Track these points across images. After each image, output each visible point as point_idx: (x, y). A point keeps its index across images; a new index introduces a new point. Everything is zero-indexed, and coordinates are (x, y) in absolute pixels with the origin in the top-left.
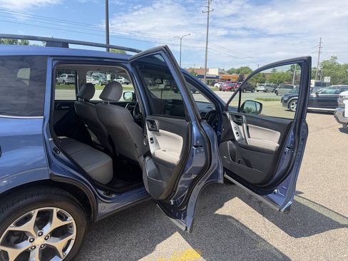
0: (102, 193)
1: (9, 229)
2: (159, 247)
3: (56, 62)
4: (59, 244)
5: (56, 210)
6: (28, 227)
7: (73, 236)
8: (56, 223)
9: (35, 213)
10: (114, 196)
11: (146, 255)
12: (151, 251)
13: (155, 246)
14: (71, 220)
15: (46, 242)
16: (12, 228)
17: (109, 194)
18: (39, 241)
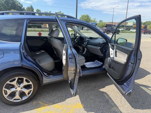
0: (46, 74)
1: (7, 83)
2: (68, 100)
3: (29, 21)
4: (26, 91)
5: (25, 79)
6: (14, 83)
7: (32, 89)
8: (25, 83)
9: (17, 78)
10: (51, 76)
11: (61, 102)
12: (63, 101)
13: (66, 99)
14: (31, 83)
15: (21, 90)
16: (8, 82)
17: (49, 75)
18: (19, 89)
